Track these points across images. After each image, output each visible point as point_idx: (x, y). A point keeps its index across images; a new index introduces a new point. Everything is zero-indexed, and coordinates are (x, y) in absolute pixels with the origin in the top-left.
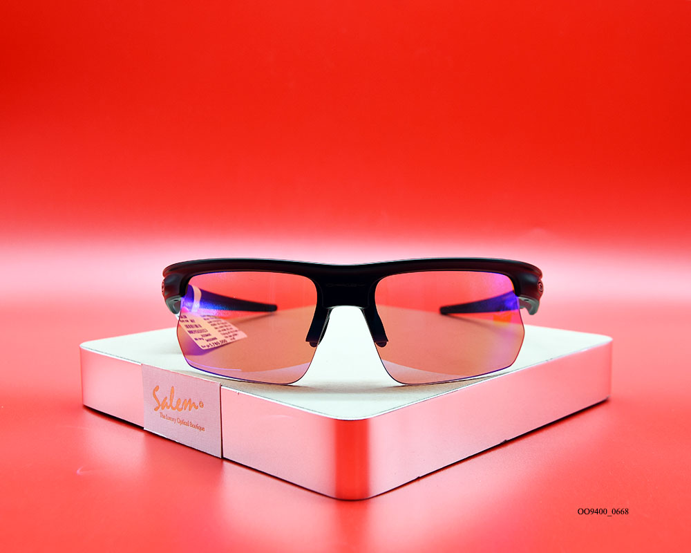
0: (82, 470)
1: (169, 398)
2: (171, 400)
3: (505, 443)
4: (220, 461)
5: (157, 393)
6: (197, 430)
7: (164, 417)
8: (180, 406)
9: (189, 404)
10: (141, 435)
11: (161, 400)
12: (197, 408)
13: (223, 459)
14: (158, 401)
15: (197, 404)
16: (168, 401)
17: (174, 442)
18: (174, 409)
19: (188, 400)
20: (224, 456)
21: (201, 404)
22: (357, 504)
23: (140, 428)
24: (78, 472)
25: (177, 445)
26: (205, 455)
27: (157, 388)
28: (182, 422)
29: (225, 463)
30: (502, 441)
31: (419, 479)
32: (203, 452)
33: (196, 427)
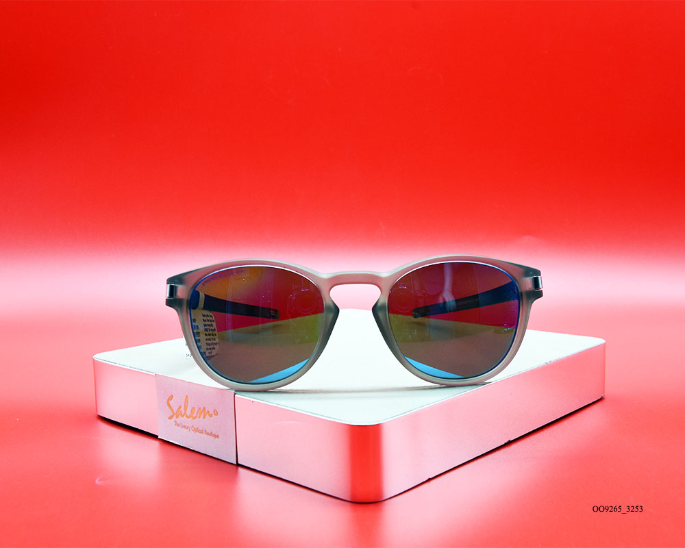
0: (100, 480)
1: (183, 407)
2: (186, 408)
3: (509, 443)
4: (235, 467)
5: (171, 402)
6: (212, 438)
7: (178, 425)
8: (195, 415)
9: (203, 412)
10: (156, 443)
11: (175, 409)
12: (211, 416)
13: (238, 465)
14: (172, 410)
15: (212, 412)
16: (182, 409)
17: (189, 449)
18: (188, 417)
19: (202, 409)
20: (239, 462)
21: (216, 413)
22: (372, 506)
23: (155, 437)
24: (97, 481)
25: (192, 454)
26: (219, 462)
27: (171, 398)
28: (197, 430)
29: (241, 470)
30: (506, 441)
31: (429, 480)
32: (218, 459)
33: (211, 434)
